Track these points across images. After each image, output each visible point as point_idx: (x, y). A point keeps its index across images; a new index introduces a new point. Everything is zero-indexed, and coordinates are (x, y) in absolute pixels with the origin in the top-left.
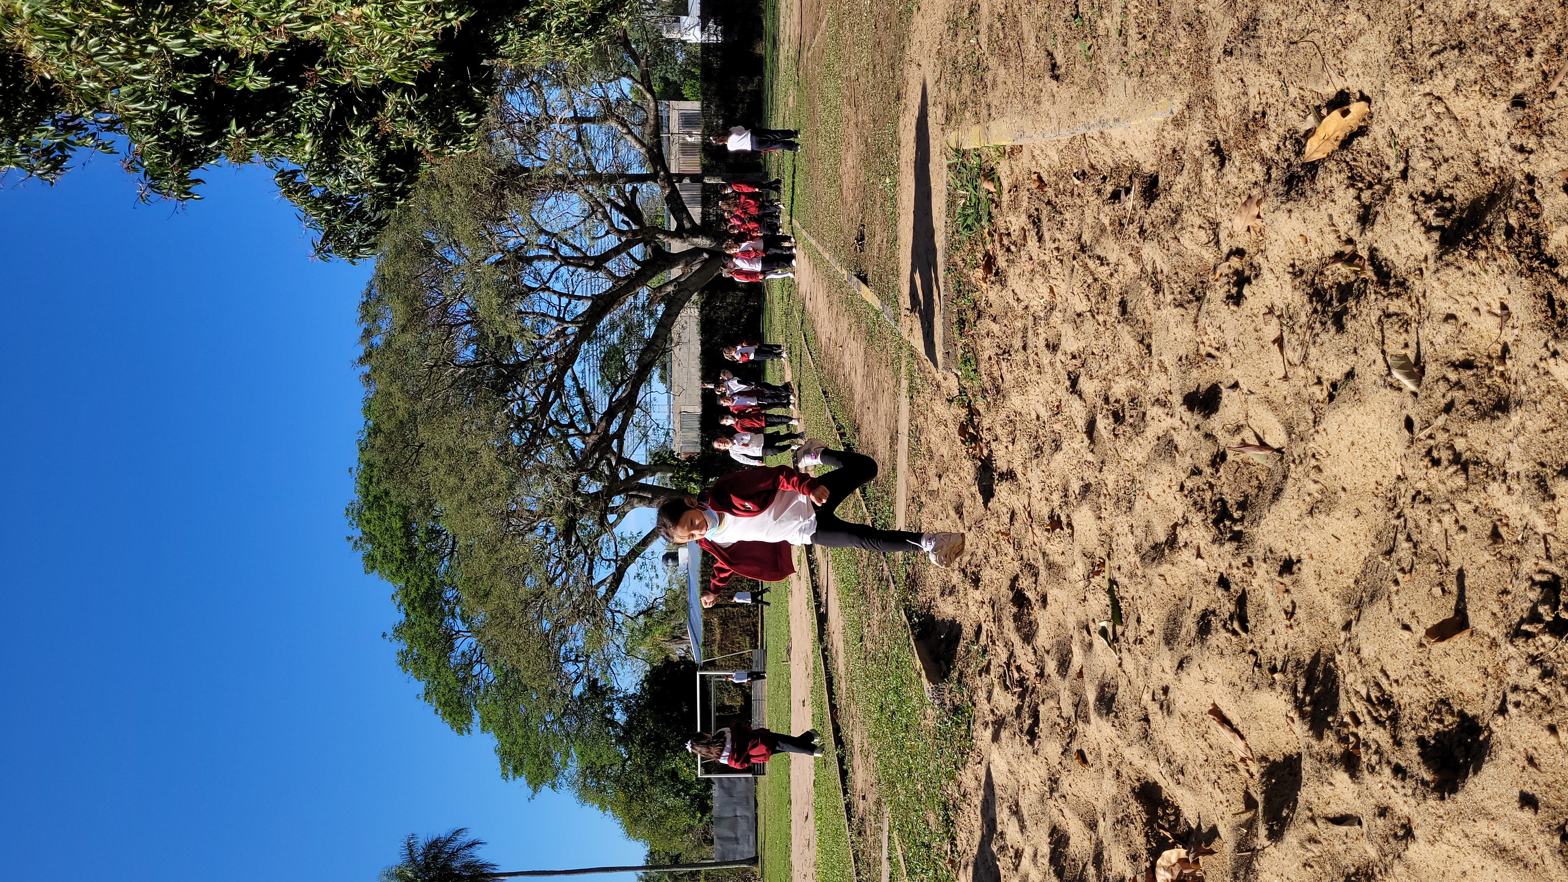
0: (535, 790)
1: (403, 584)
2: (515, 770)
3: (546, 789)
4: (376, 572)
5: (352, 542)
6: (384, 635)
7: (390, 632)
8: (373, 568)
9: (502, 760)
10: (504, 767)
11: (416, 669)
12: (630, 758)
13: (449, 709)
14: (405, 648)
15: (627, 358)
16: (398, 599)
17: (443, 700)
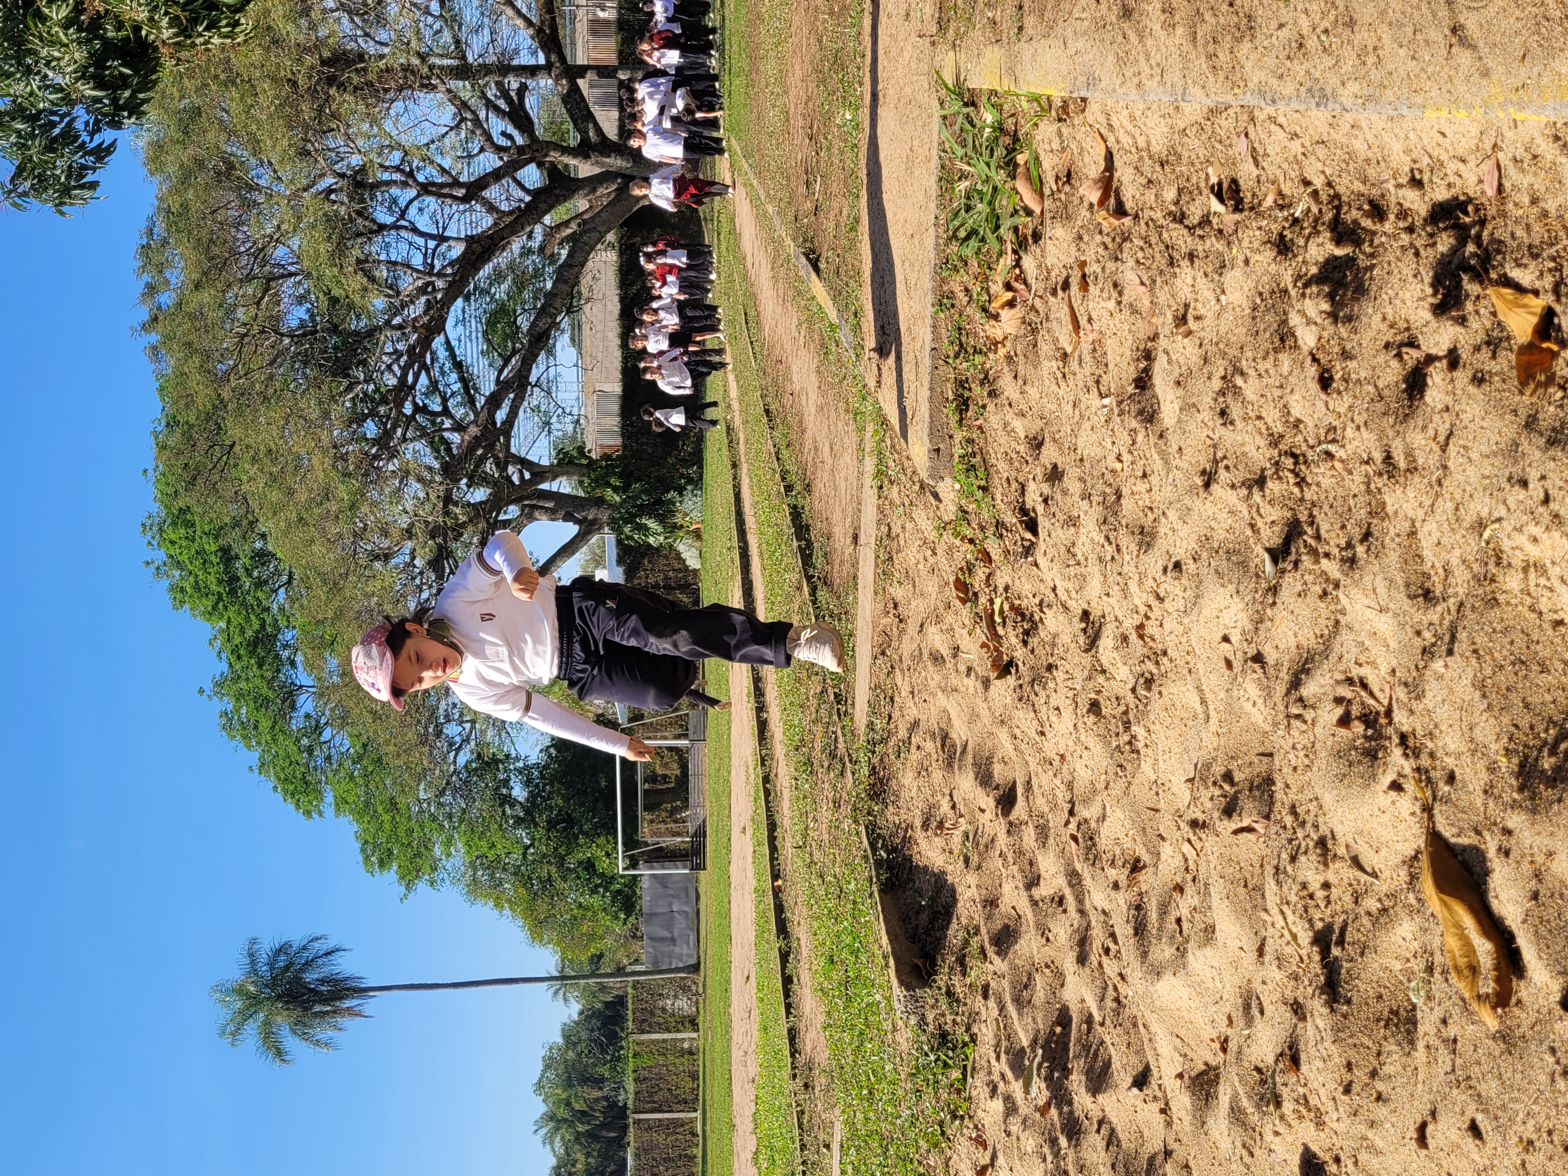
0: (408, 888)
1: (223, 624)
2: (382, 864)
3: (422, 886)
4: (187, 606)
5: (152, 568)
6: (201, 691)
7: (208, 686)
8: (182, 602)
9: (363, 851)
10: (367, 859)
11: (245, 737)
12: (532, 845)
13: (291, 787)
14: (230, 707)
15: (519, 319)
16: (218, 643)
17: (282, 776)
